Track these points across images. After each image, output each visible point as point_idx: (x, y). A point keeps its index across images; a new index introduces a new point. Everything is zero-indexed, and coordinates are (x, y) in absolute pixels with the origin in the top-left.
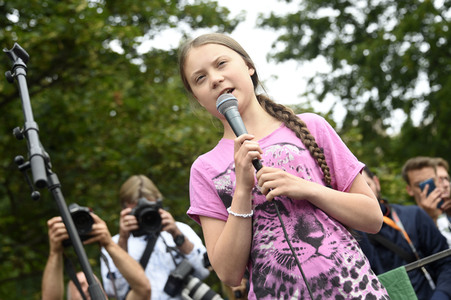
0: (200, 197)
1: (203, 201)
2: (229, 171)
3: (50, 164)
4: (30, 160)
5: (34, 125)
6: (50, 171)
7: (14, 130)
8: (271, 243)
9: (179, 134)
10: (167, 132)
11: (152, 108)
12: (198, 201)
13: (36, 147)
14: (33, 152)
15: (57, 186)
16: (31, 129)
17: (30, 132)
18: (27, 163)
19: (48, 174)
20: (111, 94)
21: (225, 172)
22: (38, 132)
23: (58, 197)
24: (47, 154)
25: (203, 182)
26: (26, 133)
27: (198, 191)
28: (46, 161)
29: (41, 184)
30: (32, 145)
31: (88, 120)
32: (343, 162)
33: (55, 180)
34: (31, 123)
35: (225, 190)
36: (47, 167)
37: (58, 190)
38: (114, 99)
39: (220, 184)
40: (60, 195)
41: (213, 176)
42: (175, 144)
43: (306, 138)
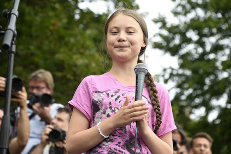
0: (80, 98)
1: (81, 100)
2: (105, 93)
3: (15, 39)
4: (5, 31)
5: (17, 13)
6: (13, 42)
7: (4, 10)
8: (109, 143)
9: (80, 61)
10: (75, 57)
11: (72, 40)
12: (78, 99)
13: (12, 25)
14: (10, 27)
15: (13, 52)
16: (14, 14)
17: (13, 16)
18: (3, 32)
19: (12, 44)
20: (53, 21)
21: (102, 92)
22: (17, 18)
23: (11, 58)
24: (16, 32)
25: (86, 90)
26: (10, 15)
27: (81, 94)
28: (14, 36)
29: (6, 46)
30: (11, 23)
31: (34, 29)
32: (167, 120)
33: (14, 49)
34: (15, 11)
35: (97, 102)
36: (13, 40)
37: (13, 55)
38: (54, 25)
39: (96, 97)
40: (13, 58)
41: (94, 90)
42: (76, 66)
43: (154, 100)
